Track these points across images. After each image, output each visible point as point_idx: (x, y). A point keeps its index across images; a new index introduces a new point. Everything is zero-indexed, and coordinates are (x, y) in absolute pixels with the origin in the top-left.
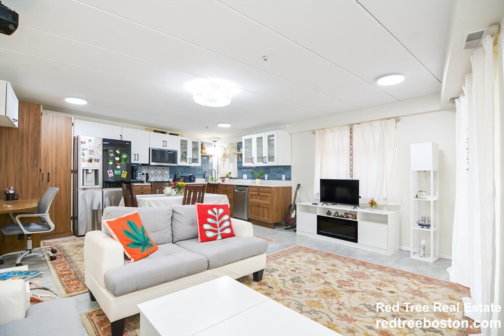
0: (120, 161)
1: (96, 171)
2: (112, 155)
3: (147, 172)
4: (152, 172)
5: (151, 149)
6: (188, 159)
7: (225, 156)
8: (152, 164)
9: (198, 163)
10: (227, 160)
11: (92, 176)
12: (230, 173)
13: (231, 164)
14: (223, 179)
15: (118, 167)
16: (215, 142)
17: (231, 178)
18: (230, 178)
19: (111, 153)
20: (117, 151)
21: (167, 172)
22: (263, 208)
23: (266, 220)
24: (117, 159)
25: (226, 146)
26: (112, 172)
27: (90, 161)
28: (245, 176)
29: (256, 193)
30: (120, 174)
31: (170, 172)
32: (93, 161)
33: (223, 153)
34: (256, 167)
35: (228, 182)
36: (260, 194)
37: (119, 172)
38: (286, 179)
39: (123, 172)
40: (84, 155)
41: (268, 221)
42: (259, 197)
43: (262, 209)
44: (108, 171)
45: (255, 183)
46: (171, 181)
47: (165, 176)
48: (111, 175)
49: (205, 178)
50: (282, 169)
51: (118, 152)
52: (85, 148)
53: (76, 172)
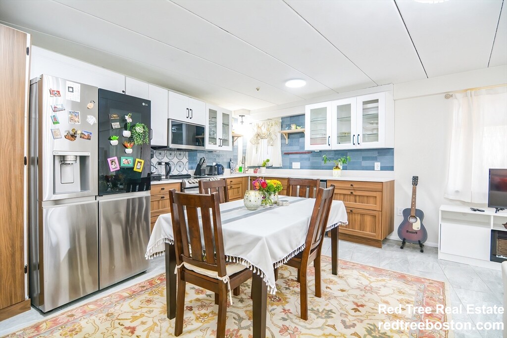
0: (131, 139)
1: (83, 160)
2: (116, 125)
3: (167, 161)
4: (175, 160)
5: (170, 121)
6: (218, 139)
7: (259, 136)
8: (172, 146)
9: (228, 145)
10: (264, 142)
11: (72, 172)
12: (268, 161)
13: (270, 147)
14: (256, 168)
15: (129, 151)
16: (242, 116)
17: (271, 167)
18: (268, 168)
19: (115, 121)
20: (127, 117)
21: (185, 160)
22: (362, 215)
23: (369, 235)
24: (127, 133)
25: (260, 124)
26: (117, 161)
27: (72, 136)
28: (296, 165)
29: (348, 192)
30: (131, 165)
31: (189, 160)
32: (78, 136)
33: (255, 133)
34: (320, 151)
35: (264, 172)
36: (354, 193)
37: (130, 160)
38: (383, 169)
39: (137, 160)
40: (55, 122)
41: (375, 236)
42: (352, 198)
43: (358, 217)
44: (109, 160)
45: (332, 175)
46: (192, 175)
47: (182, 167)
48: (114, 167)
49: (230, 168)
50: (376, 154)
51: (129, 120)
52: (59, 107)
53: (34, 162)
